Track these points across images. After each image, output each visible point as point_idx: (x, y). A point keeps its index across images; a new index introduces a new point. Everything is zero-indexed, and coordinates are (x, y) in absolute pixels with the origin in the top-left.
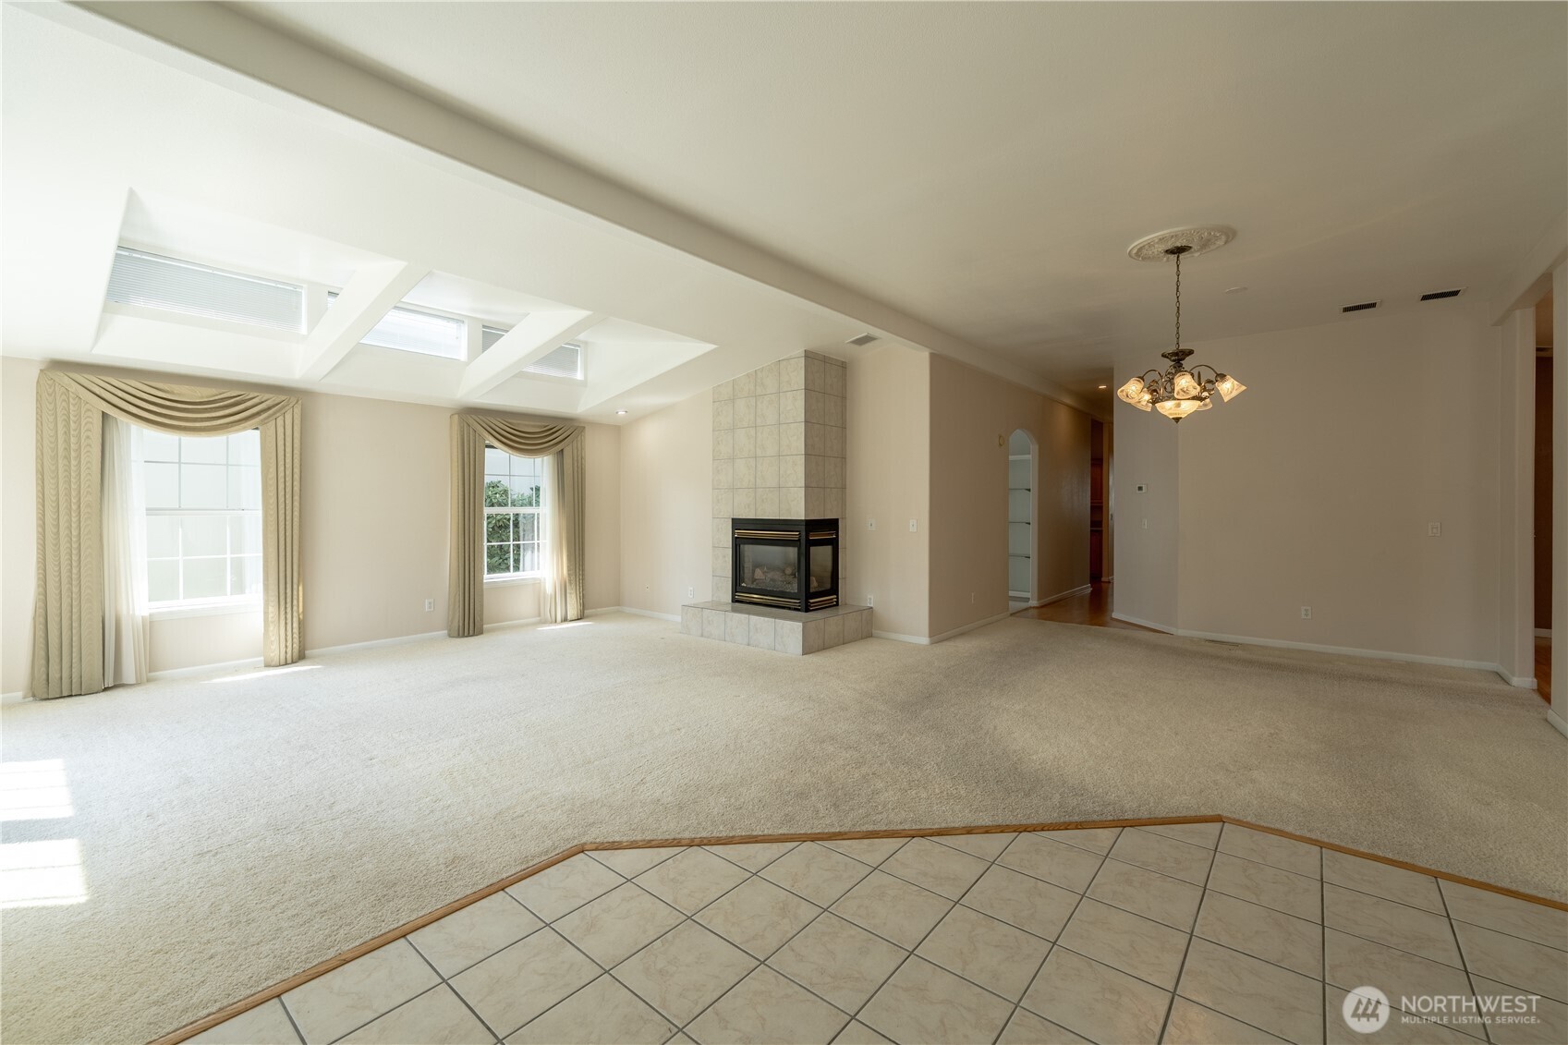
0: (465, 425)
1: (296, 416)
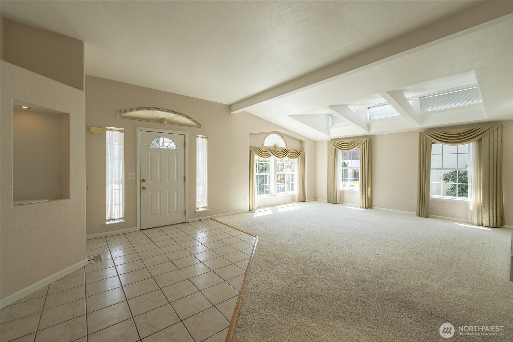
0: (422, 136)
1: (367, 143)
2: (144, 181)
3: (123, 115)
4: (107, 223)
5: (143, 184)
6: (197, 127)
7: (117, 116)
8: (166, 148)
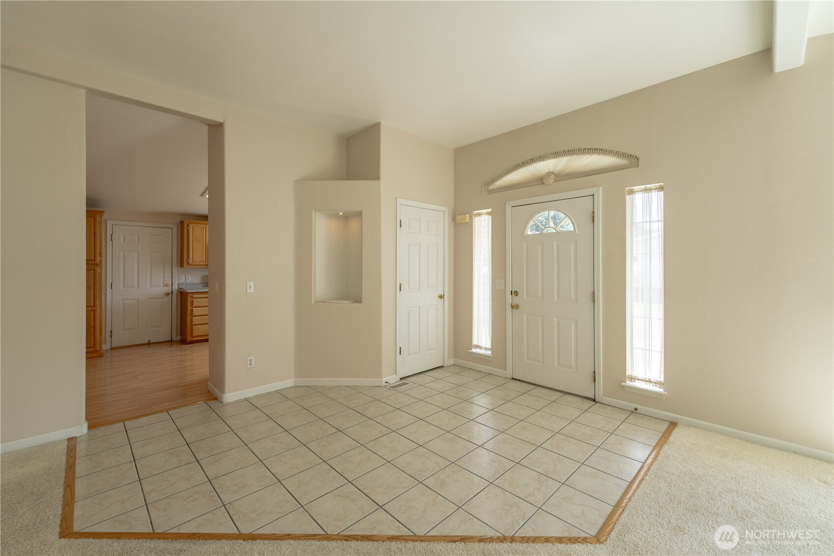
2: (516, 293)
3: (491, 187)
4: (474, 350)
5: (516, 300)
6: (632, 167)
7: (483, 192)
8: (554, 231)
